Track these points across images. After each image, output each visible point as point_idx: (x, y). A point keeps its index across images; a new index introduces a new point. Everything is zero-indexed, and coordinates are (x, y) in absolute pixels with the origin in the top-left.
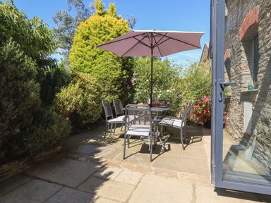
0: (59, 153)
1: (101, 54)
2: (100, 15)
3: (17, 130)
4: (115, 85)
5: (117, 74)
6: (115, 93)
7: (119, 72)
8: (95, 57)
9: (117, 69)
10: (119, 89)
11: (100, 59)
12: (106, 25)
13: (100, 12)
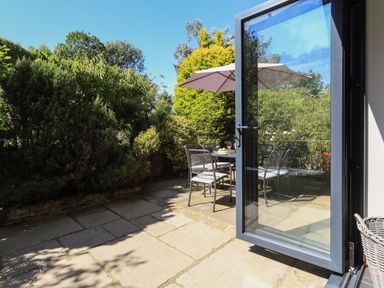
0: (137, 194)
1: (202, 92)
2: (205, 46)
3: (94, 168)
4: (216, 127)
5: (218, 113)
6: (217, 136)
7: (221, 111)
8: (194, 97)
9: (218, 108)
10: (220, 131)
11: (199, 97)
12: (209, 58)
13: (205, 43)
